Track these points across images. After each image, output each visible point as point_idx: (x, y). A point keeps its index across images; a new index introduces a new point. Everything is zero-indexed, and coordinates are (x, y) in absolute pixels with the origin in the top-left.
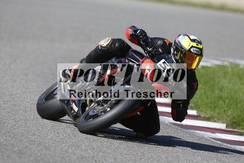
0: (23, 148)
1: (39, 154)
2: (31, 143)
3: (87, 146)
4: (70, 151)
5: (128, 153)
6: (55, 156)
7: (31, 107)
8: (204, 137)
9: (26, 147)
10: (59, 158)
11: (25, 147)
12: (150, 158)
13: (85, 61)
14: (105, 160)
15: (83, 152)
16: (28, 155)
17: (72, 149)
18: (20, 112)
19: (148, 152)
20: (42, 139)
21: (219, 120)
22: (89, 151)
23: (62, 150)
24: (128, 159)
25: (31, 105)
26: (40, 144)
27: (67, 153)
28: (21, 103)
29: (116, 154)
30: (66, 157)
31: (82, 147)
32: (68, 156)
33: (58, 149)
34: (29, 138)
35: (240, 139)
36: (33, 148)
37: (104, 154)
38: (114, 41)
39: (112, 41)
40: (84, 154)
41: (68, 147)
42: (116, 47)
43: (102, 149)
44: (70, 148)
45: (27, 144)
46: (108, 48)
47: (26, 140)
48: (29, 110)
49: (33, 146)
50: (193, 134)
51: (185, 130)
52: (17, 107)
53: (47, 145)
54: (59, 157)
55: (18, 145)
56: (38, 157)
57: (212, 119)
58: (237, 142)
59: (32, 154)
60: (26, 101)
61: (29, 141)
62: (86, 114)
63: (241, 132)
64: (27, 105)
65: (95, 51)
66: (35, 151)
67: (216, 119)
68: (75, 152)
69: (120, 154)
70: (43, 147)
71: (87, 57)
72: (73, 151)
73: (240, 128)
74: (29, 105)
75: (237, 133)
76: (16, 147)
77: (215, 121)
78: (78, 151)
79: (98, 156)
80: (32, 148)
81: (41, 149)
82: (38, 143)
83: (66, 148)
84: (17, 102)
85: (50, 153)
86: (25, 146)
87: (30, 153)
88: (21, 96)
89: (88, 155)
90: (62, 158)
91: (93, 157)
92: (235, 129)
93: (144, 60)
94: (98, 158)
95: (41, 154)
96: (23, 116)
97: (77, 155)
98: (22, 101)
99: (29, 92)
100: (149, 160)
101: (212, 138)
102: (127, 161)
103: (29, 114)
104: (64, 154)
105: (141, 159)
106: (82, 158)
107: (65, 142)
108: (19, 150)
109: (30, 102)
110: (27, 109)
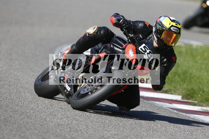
0: (8, 117)
1: (22, 122)
2: (15, 112)
3: (62, 115)
4: (48, 119)
5: (98, 121)
6: (35, 123)
7: (14, 82)
8: (162, 107)
9: (11, 116)
10: (38, 126)
11: (9, 117)
12: (116, 125)
13: (75, 46)
14: (78, 127)
15: (59, 120)
16: (13, 123)
17: (49, 118)
18: (5, 86)
19: (115, 120)
20: (24, 109)
21: (175, 92)
22: (65, 119)
23: (41, 119)
24: (97, 126)
25: (14, 80)
26: (23, 113)
27: (46, 121)
28: (6, 78)
29: (87, 122)
30: (45, 124)
31: (58, 116)
32: (46, 124)
33: (38, 118)
34: (13, 108)
35: (193, 109)
36: (17, 117)
37: (77, 122)
38: (99, 29)
39: (98, 29)
40: (60, 122)
41: (46, 116)
42: (101, 34)
43: (75, 118)
44: (48, 117)
45: (11, 113)
46: (94, 35)
47: (10, 111)
48: (13, 84)
49: (17, 116)
50: (153, 105)
51: (146, 101)
52: (3, 82)
53: (28, 114)
54: (39, 124)
55: (4, 114)
56: (20, 125)
57: (169, 91)
58: (191, 111)
59: (16, 122)
60: (10, 77)
61: (13, 111)
62: (78, 93)
63: (194, 103)
64: (11, 80)
65: (83, 38)
66: (18, 119)
67: (173, 92)
68: (53, 120)
69: (91, 122)
70: (24, 116)
71: (77, 43)
72: (51, 119)
73: (194, 99)
74: (13, 81)
75: (191, 104)
76: (2, 116)
77: (172, 94)
78: (55, 119)
79: (72, 123)
80: (15, 117)
81: (23, 118)
82: (21, 112)
83: (44, 117)
84: (2, 77)
85: (31, 121)
86: (9, 115)
87: (14, 121)
88: (6, 72)
89: (64, 122)
90: (41, 125)
91: (68, 124)
92: (189, 100)
93: (127, 45)
94: (72, 126)
95: (23, 122)
96: (7, 90)
97: (54, 123)
98: (7, 77)
99: (13, 69)
100: (115, 127)
101: (170, 108)
102: (96, 127)
103: (13, 87)
104: (43, 122)
105: (109, 126)
106: (59, 125)
107: (44, 111)
108: (5, 119)
109: (14, 77)
110: (11, 84)
